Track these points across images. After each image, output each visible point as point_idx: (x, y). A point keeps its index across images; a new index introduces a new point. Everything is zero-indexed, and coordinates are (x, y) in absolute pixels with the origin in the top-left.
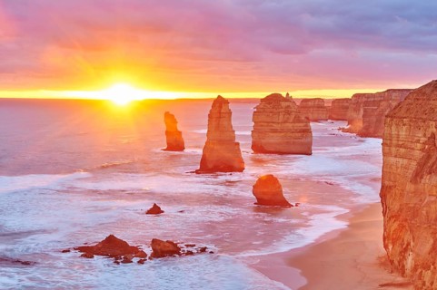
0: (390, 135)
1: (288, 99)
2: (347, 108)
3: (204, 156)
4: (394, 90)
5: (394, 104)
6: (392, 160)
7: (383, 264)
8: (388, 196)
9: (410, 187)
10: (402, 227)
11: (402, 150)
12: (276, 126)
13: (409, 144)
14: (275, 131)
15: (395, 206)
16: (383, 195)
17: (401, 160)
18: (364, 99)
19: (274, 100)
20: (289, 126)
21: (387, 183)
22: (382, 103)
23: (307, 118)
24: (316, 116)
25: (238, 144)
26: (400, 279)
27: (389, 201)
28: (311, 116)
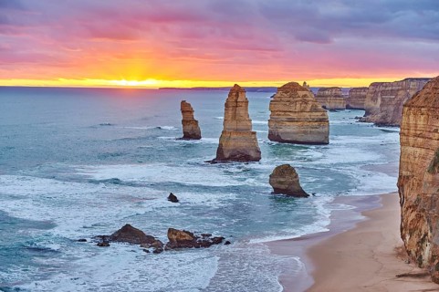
0: (408, 124)
1: (305, 88)
2: (365, 97)
3: (220, 145)
4: (412, 79)
5: (412, 93)
6: (410, 150)
7: (399, 254)
8: (406, 187)
9: (428, 177)
10: (419, 217)
11: (420, 140)
12: (292, 115)
13: (427, 134)
14: (291, 120)
15: (413, 197)
16: (400, 186)
17: (418, 150)
18: (382, 88)
19: (291, 89)
20: (307, 115)
21: (404, 173)
22: (400, 92)
23: (324, 107)
24: (333, 105)
25: (254, 133)
26: (417, 270)
27: (407, 191)
28: (328, 106)
